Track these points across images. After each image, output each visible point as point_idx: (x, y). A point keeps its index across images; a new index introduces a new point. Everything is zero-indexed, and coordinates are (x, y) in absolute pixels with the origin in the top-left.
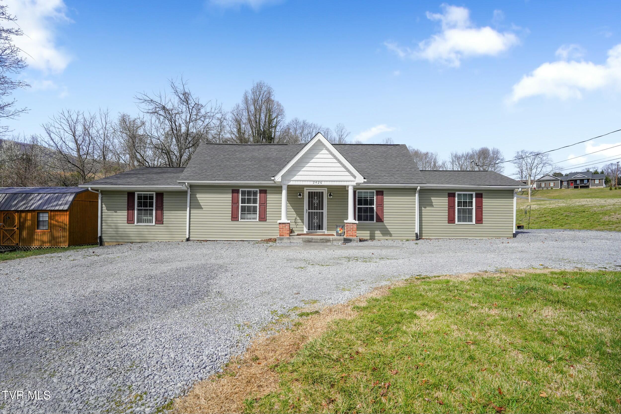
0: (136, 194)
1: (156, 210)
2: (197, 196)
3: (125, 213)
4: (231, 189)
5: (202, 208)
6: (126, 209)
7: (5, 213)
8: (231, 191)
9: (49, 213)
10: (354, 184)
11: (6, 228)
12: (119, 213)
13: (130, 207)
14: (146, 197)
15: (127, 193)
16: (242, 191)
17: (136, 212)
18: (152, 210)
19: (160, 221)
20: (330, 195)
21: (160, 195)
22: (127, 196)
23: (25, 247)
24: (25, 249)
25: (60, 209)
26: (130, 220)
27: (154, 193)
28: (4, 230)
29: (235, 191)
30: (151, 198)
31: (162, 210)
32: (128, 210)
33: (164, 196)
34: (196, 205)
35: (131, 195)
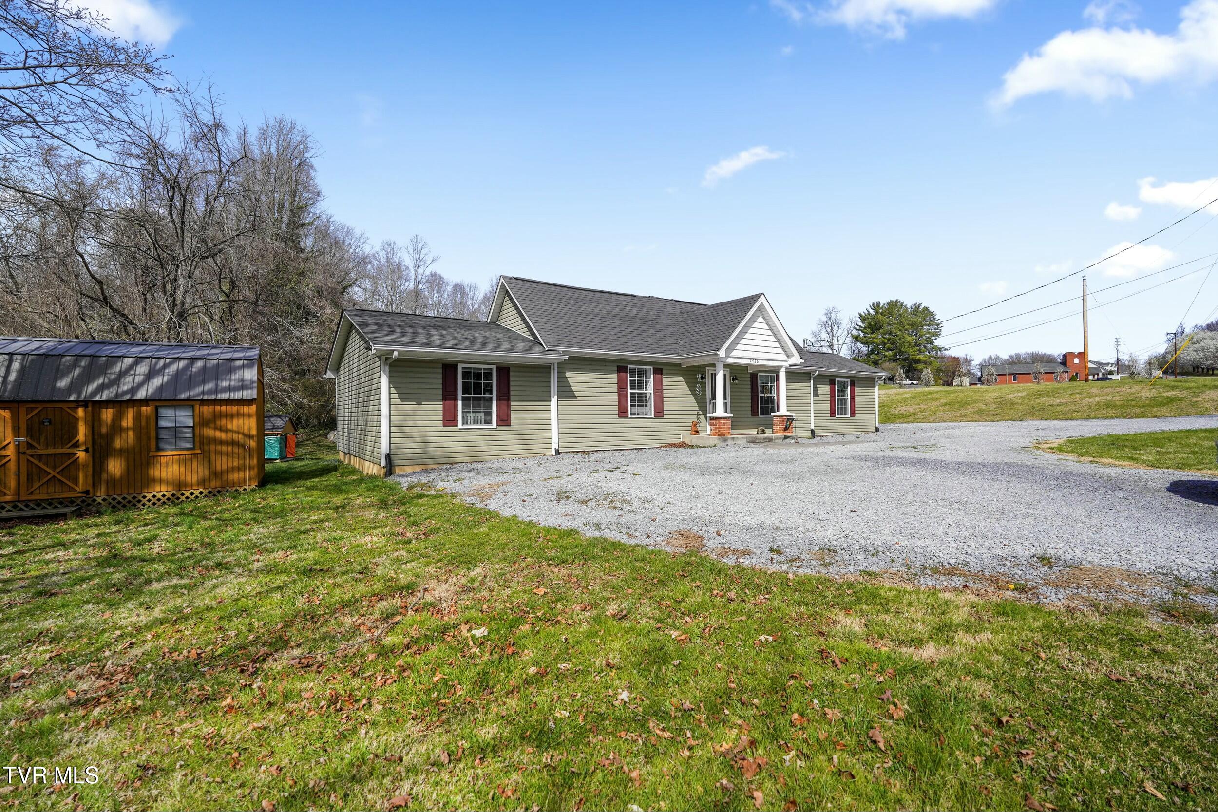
0: (460, 366)
1: (498, 400)
2: (567, 375)
3: (439, 406)
4: (616, 365)
5: (575, 397)
6: (441, 397)
7: (32, 409)
8: (616, 368)
9: (197, 408)
10: (786, 364)
11: (43, 451)
12: (426, 405)
13: (449, 395)
14: (477, 376)
15: (441, 366)
16: (631, 369)
17: (460, 403)
18: (491, 399)
19: (504, 420)
20: (734, 380)
21: (504, 371)
22: (441, 371)
23: (114, 499)
24: (114, 503)
25: (232, 398)
26: (449, 420)
27: (494, 367)
28: (32, 456)
29: (621, 368)
30: (488, 375)
31: (508, 400)
32: (445, 399)
33: (511, 374)
34: (566, 392)
35: (449, 369)
